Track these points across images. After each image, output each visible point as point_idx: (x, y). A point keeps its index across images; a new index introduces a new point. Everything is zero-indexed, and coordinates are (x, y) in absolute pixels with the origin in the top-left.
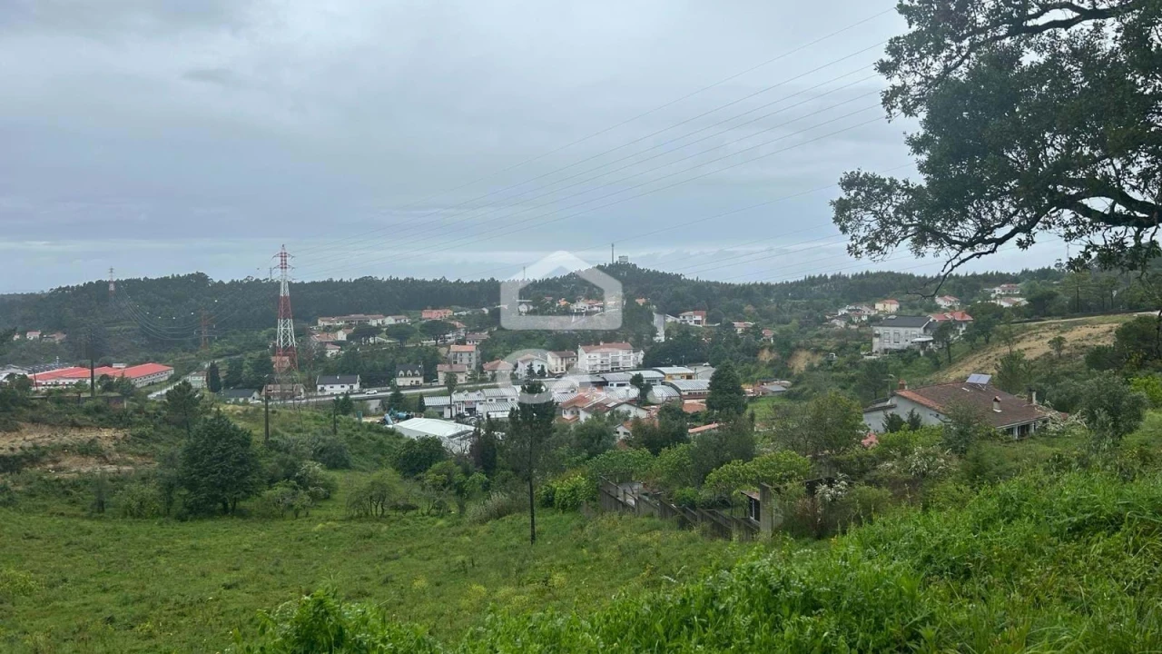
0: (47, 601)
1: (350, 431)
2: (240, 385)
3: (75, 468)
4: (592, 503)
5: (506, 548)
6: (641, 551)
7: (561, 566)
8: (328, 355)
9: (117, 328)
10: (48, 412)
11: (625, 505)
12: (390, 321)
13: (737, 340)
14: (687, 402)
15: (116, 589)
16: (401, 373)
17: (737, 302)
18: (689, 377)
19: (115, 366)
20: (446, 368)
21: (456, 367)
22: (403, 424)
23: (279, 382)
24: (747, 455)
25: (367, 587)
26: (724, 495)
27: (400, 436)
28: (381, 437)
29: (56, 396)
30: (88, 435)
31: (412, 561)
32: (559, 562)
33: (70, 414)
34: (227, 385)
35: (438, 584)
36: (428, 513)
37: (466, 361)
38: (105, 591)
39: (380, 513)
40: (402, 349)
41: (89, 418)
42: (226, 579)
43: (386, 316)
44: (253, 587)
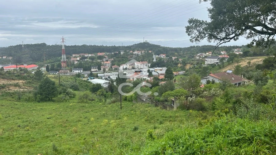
0: (5, 121)
1: (79, 82)
2: (54, 70)
3: (13, 89)
4: (135, 100)
5: (115, 110)
6: (146, 112)
7: (127, 115)
8: (75, 63)
9: (24, 56)
10: (6, 76)
11: (143, 101)
12: (90, 55)
13: (173, 61)
14: (160, 76)
15: (22, 118)
16: (92, 68)
17: (173, 52)
18: (161, 70)
19: (24, 65)
20: (103, 67)
21: (105, 67)
22: (93, 80)
23: (63, 70)
24: (172, 89)
25: (81, 119)
26: (166, 99)
27: (92, 83)
28: (87, 83)
29: (9, 72)
30: (16, 82)
31: (93, 113)
32: (126, 114)
33: (12, 77)
34: (51, 70)
35: (98, 119)
36: (97, 101)
37: (108, 65)
38: (19, 119)
39: (86, 101)
40: (93, 62)
41: (16, 78)
42: (48, 117)
43: (89, 54)
44: (54, 119)
